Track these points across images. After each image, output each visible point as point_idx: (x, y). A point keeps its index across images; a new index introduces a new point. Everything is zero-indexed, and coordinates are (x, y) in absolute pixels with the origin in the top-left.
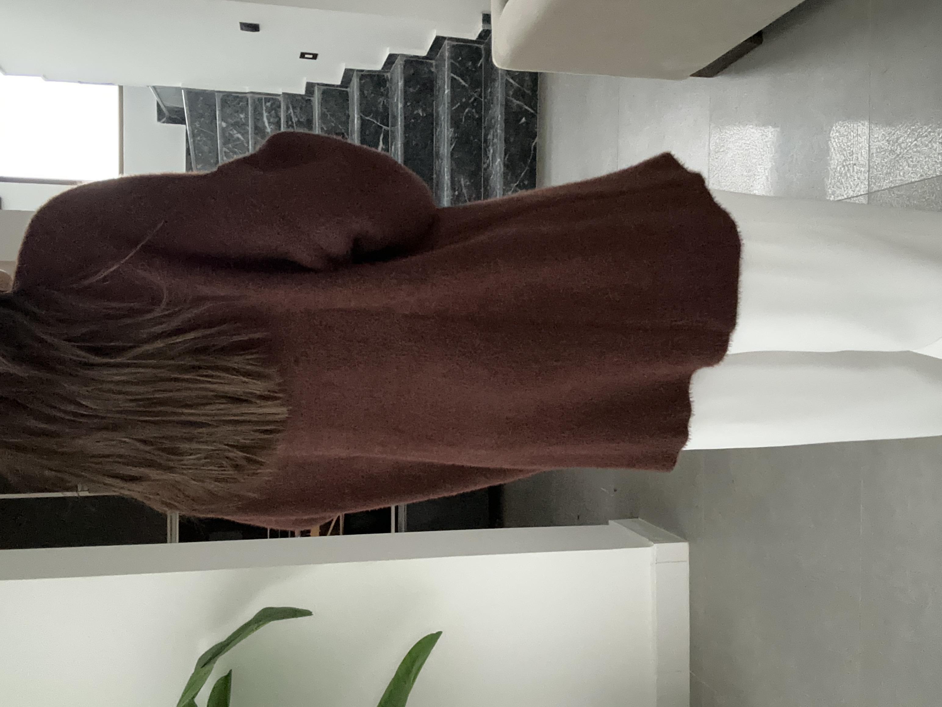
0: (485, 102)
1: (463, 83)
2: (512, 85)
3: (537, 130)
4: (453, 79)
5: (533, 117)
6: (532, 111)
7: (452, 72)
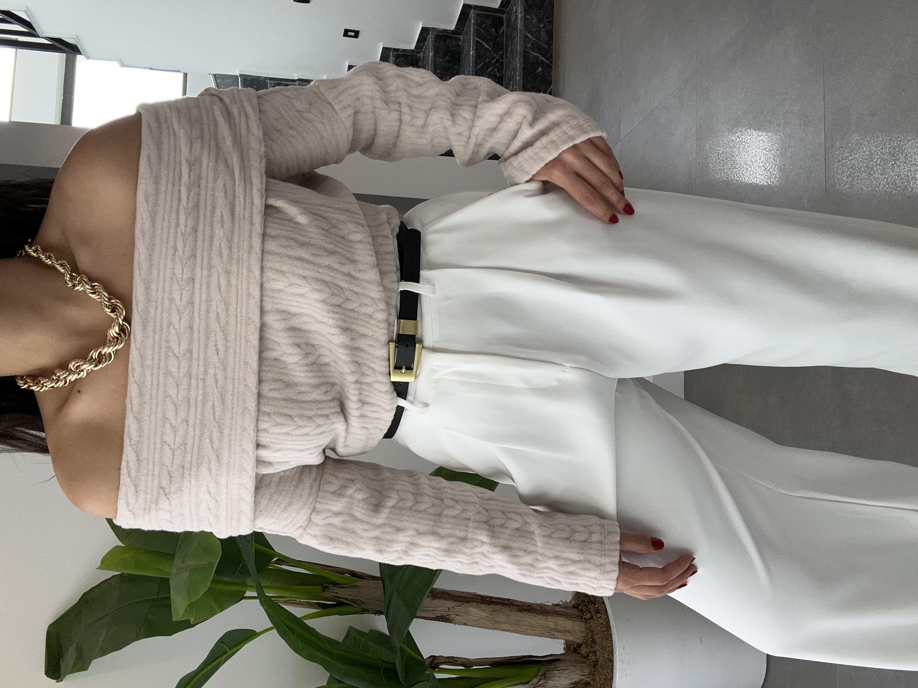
0: (506, 62)
1: (487, 46)
2: (530, 39)
3: (553, 78)
4: (477, 43)
5: (548, 67)
6: (548, 62)
7: (477, 37)
